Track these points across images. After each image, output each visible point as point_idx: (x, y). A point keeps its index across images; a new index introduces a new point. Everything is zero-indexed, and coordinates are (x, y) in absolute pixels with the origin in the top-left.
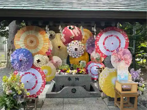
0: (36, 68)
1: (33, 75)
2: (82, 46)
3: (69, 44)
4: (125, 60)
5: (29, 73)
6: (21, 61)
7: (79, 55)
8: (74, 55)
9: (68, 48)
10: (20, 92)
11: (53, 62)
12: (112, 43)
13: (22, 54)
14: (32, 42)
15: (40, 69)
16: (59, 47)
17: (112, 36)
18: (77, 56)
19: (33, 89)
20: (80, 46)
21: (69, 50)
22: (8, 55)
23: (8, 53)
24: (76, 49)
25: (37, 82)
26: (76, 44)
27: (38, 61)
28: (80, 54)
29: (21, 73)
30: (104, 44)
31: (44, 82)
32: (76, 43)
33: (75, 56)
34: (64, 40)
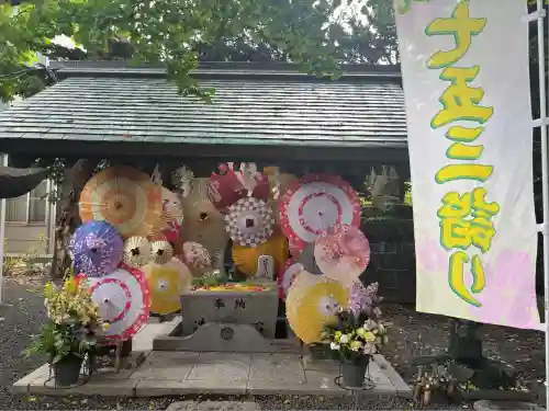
0: (132, 271)
1: (123, 286)
2: (266, 213)
3: (232, 207)
4: (352, 254)
5: (114, 280)
6: (94, 250)
7: (257, 240)
8: (244, 241)
9: (227, 218)
10: (86, 320)
11: (184, 260)
12: (320, 214)
13: (92, 234)
14: (119, 206)
15: (141, 273)
16: (203, 215)
17: (320, 194)
18: (253, 241)
19: (116, 320)
20: (260, 213)
21: (231, 224)
22: (60, 235)
23: (60, 231)
24: (250, 223)
25: (128, 306)
26: (251, 208)
27: (136, 252)
28: (261, 237)
29: (92, 281)
30: (300, 212)
31: (144, 309)
32: (251, 204)
33: (249, 241)
34: (218, 198)
